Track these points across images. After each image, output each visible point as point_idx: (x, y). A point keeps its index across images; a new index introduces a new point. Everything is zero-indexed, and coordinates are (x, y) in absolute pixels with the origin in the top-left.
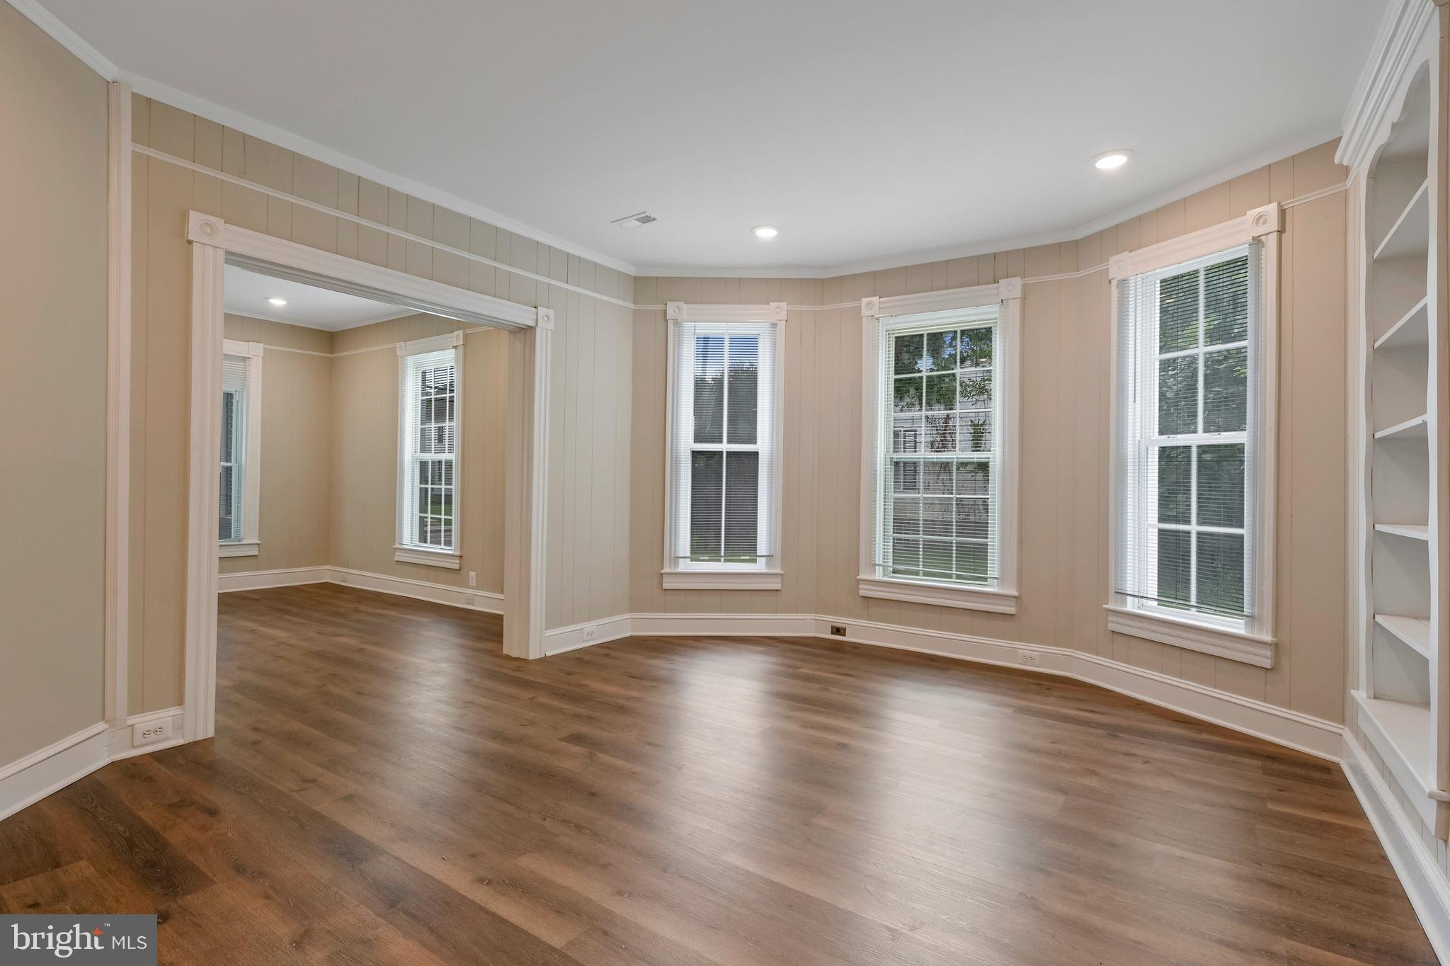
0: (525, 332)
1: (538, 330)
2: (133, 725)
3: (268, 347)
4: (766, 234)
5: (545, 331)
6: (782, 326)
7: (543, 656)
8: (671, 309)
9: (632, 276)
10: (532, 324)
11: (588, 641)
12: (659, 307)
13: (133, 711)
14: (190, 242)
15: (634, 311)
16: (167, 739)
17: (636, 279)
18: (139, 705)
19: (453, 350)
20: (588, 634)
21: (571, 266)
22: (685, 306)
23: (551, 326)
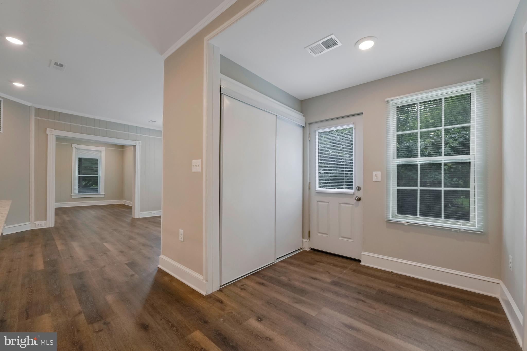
0: (135, 146)
1: (137, 146)
2: (35, 223)
3: (106, 148)
5: (139, 146)
7: (139, 218)
10: (135, 145)
11: (153, 215)
13: (35, 221)
14: (47, 134)
16: (43, 226)
18: (37, 219)
20: (153, 214)
21: (146, 131)
23: (141, 145)
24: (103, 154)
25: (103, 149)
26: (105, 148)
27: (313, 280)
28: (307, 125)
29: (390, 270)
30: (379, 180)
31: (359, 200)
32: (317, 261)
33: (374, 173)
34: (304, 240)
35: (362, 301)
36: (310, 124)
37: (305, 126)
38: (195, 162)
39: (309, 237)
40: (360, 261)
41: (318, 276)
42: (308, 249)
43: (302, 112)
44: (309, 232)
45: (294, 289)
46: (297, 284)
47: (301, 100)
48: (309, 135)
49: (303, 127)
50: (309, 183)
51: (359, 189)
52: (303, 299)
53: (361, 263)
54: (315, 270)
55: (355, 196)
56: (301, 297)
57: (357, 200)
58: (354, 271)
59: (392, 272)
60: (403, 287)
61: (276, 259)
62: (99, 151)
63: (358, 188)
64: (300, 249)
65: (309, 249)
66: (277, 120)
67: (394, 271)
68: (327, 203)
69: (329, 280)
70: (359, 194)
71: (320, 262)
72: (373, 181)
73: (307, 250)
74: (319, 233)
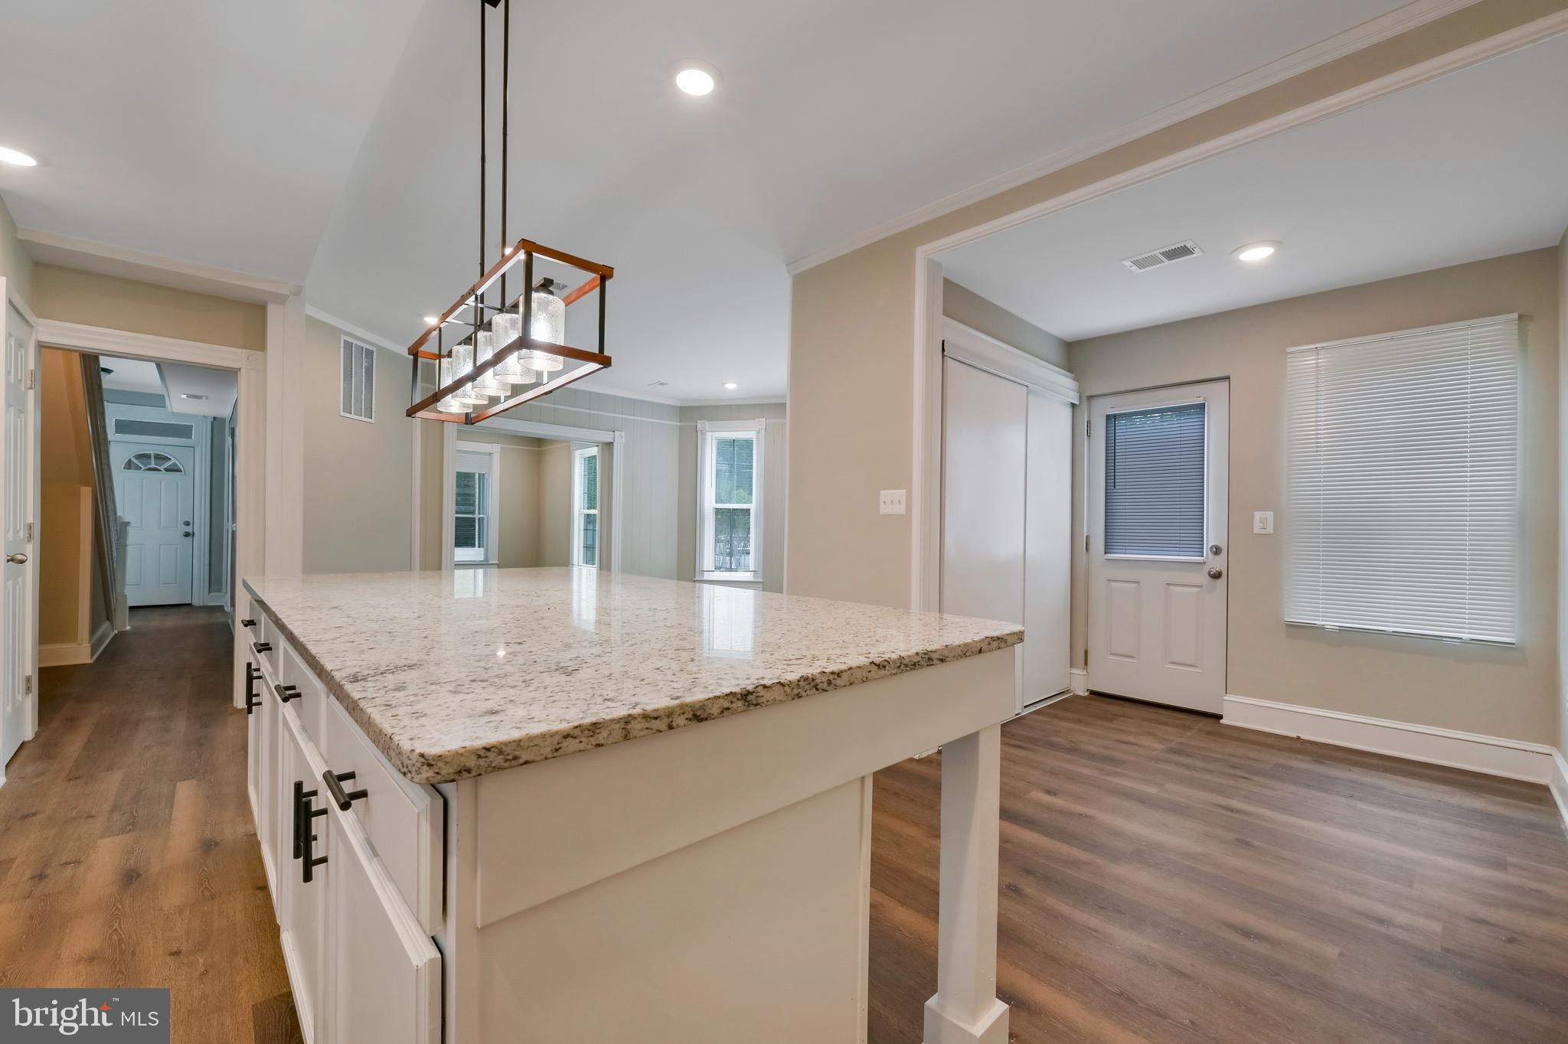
1: (615, 444)
3: (502, 446)
4: (731, 386)
5: (621, 443)
6: (763, 432)
8: (699, 426)
9: (676, 407)
10: (611, 440)
12: (693, 424)
15: (680, 426)
17: (681, 409)
19: (597, 448)
21: (634, 406)
22: (707, 423)
23: (623, 440)
24: (496, 460)
25: (496, 448)
26: (499, 445)
27: (1126, 745)
28: (1085, 400)
29: (1294, 735)
30: (1270, 530)
31: (1217, 576)
32: (1116, 715)
33: (1258, 515)
34: (1074, 671)
35: (1244, 778)
36: (1090, 398)
37: (1077, 403)
38: (885, 494)
39: (1086, 664)
40: (1220, 717)
41: (1131, 739)
42: (1082, 692)
43: (1070, 371)
44: (1086, 652)
45: (1092, 756)
46: (1092, 748)
47: (1068, 340)
48: (1089, 423)
49: (1073, 405)
50: (1087, 537)
51: (1217, 551)
52: (1118, 770)
53: (1222, 721)
54: (1121, 731)
55: (1206, 569)
56: (1114, 768)
57: (1212, 577)
58: (1209, 733)
59: (1298, 738)
60: (1329, 762)
61: (1025, 707)
62: (486, 454)
63: (1214, 550)
64: (1063, 692)
65: (1087, 694)
66: (1029, 396)
67: (1303, 737)
68: (1134, 585)
69: (1161, 747)
70: (1218, 564)
71: (1122, 716)
72: (1255, 532)
73: (1082, 694)
74: (1112, 654)
